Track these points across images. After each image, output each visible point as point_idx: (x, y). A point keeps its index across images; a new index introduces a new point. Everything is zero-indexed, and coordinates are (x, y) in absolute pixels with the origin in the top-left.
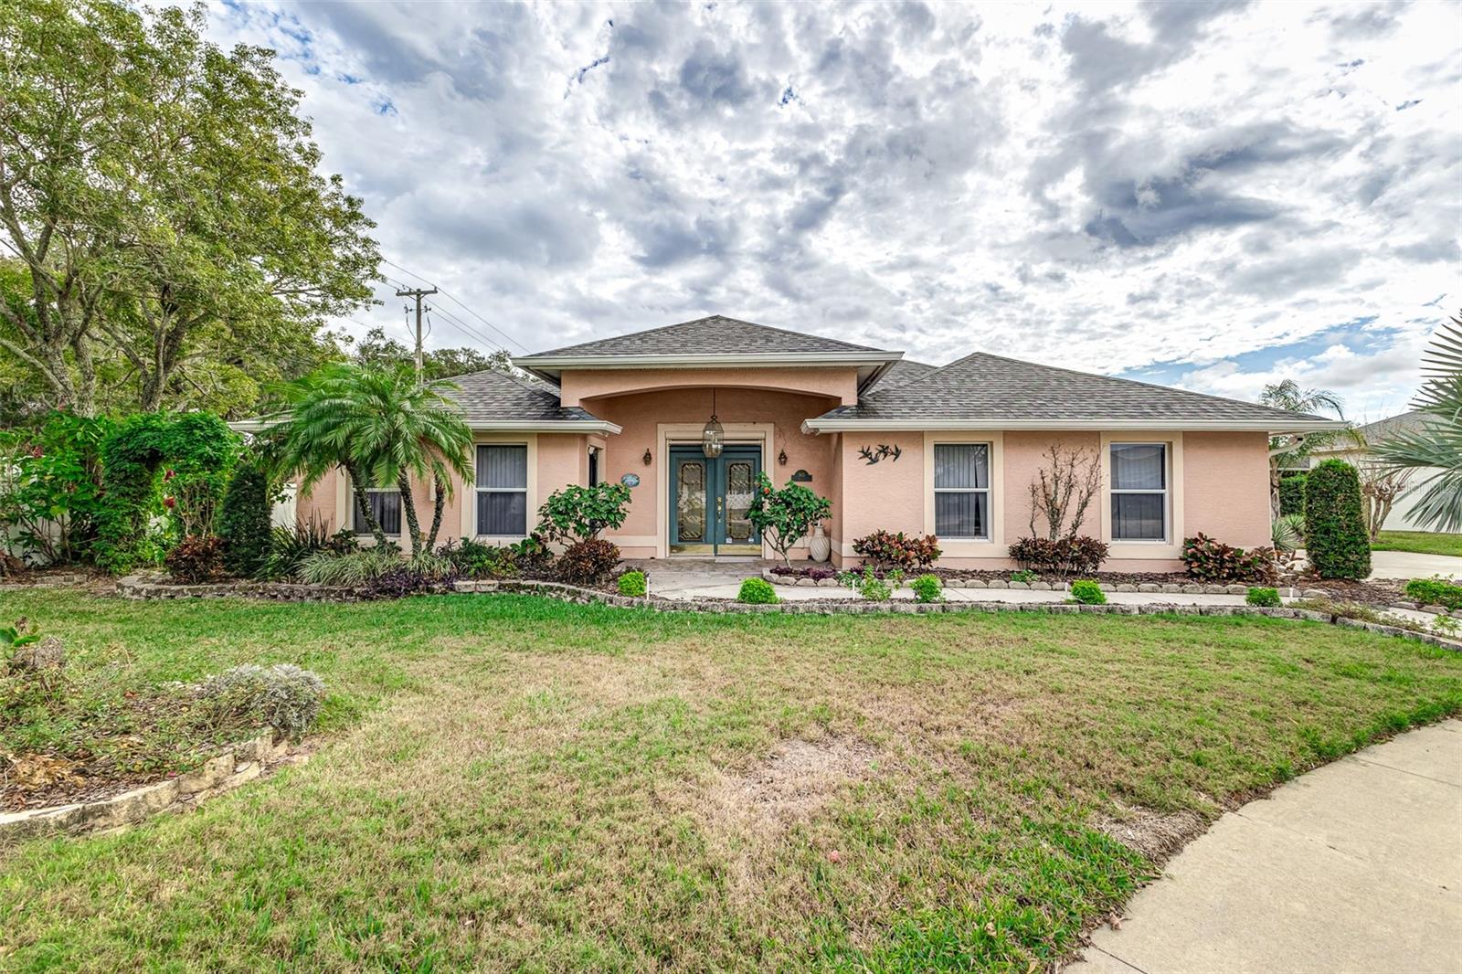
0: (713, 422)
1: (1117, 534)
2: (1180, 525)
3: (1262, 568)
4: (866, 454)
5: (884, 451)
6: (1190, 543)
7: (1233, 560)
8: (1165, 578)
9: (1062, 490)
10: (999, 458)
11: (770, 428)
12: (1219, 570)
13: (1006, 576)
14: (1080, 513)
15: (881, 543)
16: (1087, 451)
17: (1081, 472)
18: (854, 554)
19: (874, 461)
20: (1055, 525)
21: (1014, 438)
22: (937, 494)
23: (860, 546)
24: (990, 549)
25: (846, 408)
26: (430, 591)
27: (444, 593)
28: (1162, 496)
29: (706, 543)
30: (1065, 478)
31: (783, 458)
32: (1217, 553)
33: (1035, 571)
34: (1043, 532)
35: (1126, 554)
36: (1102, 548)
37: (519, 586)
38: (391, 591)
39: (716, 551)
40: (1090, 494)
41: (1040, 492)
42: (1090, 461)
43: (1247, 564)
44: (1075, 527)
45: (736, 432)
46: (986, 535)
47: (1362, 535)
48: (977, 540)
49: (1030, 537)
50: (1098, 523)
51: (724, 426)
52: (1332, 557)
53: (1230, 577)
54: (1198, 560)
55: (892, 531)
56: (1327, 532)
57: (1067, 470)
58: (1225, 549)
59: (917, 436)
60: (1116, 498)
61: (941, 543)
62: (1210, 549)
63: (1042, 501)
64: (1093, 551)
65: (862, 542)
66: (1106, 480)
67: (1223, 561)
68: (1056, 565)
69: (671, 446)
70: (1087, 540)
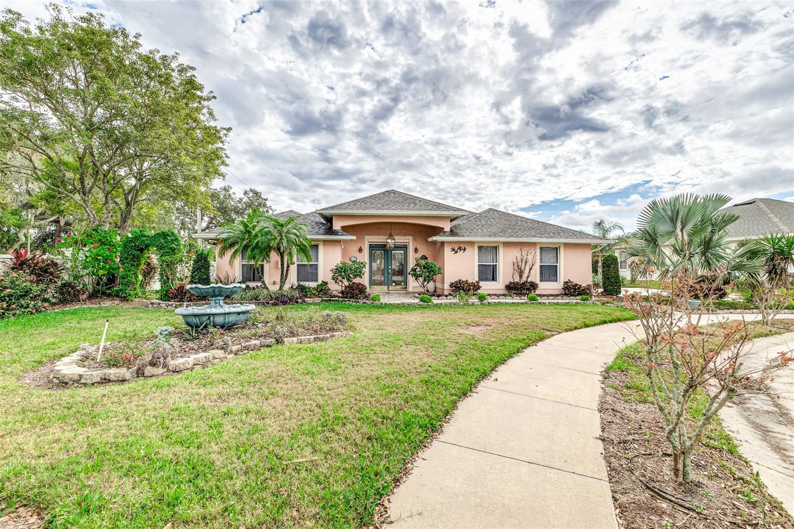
0: (391, 236)
1: (541, 281)
2: (562, 277)
3: (588, 291)
4: (453, 250)
5: (460, 248)
6: (566, 283)
7: (579, 288)
8: (557, 295)
9: (523, 264)
10: (501, 251)
11: (411, 238)
12: (574, 292)
13: (504, 295)
14: (529, 272)
15: (460, 284)
16: (532, 249)
17: (530, 257)
18: (449, 288)
19: (456, 252)
20: (521, 277)
21: (507, 244)
22: (479, 265)
23: (452, 285)
24: (498, 286)
25: (446, 232)
26: (297, 302)
27: (301, 303)
28: (557, 266)
29: (384, 285)
30: (524, 259)
31: (416, 250)
32: (574, 286)
33: (514, 293)
34: (517, 279)
35: (545, 287)
36: (537, 285)
37: (330, 300)
38: (283, 302)
39: (388, 288)
40: (533, 265)
41: (516, 265)
42: (533, 254)
43: (583, 290)
44: (528, 277)
45: (400, 240)
46: (496, 281)
47: (619, 280)
48: (493, 283)
49: (512, 281)
50: (535, 276)
51: (395, 237)
52: (609, 287)
53: (578, 295)
54: (568, 289)
55: (464, 279)
56: (608, 279)
57: (525, 257)
58: (576, 285)
59: (472, 243)
60: (541, 266)
61: (481, 284)
62: (572, 285)
63: (516, 269)
64: (534, 286)
65: (453, 284)
66: (538, 261)
67: (576, 289)
68: (521, 291)
69: (370, 245)
70: (532, 282)
